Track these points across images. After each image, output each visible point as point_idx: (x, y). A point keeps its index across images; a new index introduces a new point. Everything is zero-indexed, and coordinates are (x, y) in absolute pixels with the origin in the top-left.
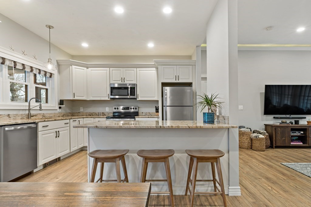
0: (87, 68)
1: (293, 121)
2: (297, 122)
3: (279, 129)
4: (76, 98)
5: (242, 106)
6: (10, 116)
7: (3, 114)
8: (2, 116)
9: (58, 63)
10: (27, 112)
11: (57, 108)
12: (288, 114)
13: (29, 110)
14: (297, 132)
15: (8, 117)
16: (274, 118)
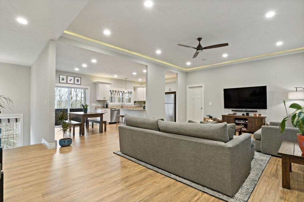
0: (144, 88)
1: (245, 113)
2: (248, 114)
3: (226, 118)
4: (139, 100)
5: (211, 103)
9: (134, 87)
10: (121, 106)
11: (133, 104)
12: (244, 108)
13: (122, 105)
14: (241, 121)
16: (232, 111)
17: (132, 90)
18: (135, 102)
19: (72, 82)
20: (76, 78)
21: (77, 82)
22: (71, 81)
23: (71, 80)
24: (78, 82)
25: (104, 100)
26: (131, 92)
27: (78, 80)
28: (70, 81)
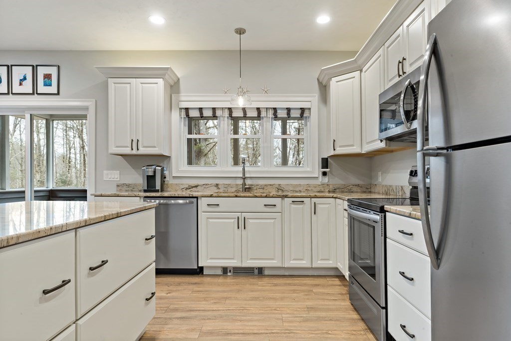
0: (361, 70)
4: (339, 150)
6: (220, 186)
7: (210, 183)
8: (209, 186)
9: (320, 83)
10: (240, 182)
13: (244, 178)
15: (215, 188)
17: (311, 100)
18: (325, 163)
19: (28, 87)
20: (41, 71)
21: (45, 85)
22: (24, 83)
23: (25, 78)
24: (50, 85)
25: (135, 152)
26: (303, 110)
27: (48, 77)
28: (21, 84)
